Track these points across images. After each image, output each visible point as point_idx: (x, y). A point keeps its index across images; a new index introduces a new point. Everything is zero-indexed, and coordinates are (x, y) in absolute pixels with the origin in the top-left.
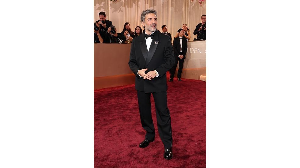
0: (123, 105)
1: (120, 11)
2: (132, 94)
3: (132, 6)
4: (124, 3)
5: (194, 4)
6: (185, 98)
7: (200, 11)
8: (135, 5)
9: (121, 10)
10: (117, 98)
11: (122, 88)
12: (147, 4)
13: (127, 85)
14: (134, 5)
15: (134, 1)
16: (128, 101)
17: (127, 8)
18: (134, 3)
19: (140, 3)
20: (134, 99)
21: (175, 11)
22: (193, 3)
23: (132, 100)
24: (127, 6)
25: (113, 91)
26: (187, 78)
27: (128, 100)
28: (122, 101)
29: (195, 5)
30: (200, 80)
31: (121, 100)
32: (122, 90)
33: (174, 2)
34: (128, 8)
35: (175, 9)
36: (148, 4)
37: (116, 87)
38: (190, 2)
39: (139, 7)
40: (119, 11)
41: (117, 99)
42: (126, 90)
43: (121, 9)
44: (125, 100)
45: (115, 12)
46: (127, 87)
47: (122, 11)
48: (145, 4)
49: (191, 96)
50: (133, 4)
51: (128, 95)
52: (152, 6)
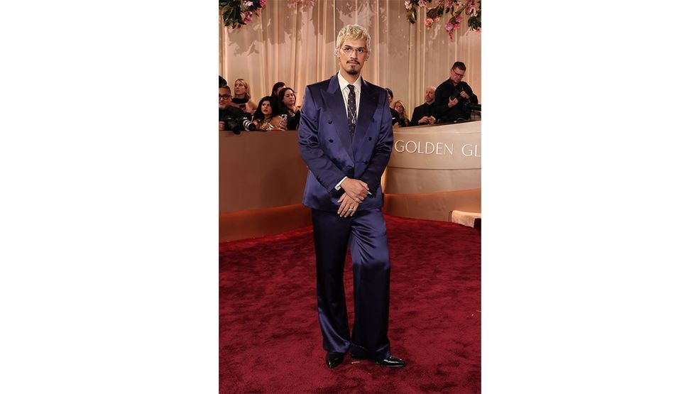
0: (250, 286)
1: (251, 52)
2: (277, 258)
3: (281, 40)
4: (263, 32)
5: (436, 34)
6: (408, 268)
7: (452, 52)
8: (290, 37)
9: (256, 48)
10: (235, 269)
11: (252, 244)
12: (319, 34)
13: (265, 237)
14: (287, 36)
15: (288, 26)
16: (263, 277)
17: (270, 44)
18: (288, 33)
19: (303, 31)
20: (280, 271)
21: (390, 52)
22: (434, 32)
23: (273, 274)
24: (269, 39)
25: (228, 251)
26: (418, 218)
27: (265, 274)
28: (248, 277)
29: (437, 36)
30: (453, 221)
31: (246, 275)
32: (252, 249)
33: (387, 31)
34: (273, 43)
35: (391, 46)
36: (322, 34)
37: (238, 241)
38: (427, 31)
39: (300, 42)
40: (249, 50)
41: (236, 271)
42: (261, 249)
43: (254, 46)
44: (258, 272)
45: (241, 54)
46: (266, 240)
47: (257, 52)
48: (316, 33)
49: (424, 262)
50: (286, 33)
51: (263, 262)
52: (333, 40)
